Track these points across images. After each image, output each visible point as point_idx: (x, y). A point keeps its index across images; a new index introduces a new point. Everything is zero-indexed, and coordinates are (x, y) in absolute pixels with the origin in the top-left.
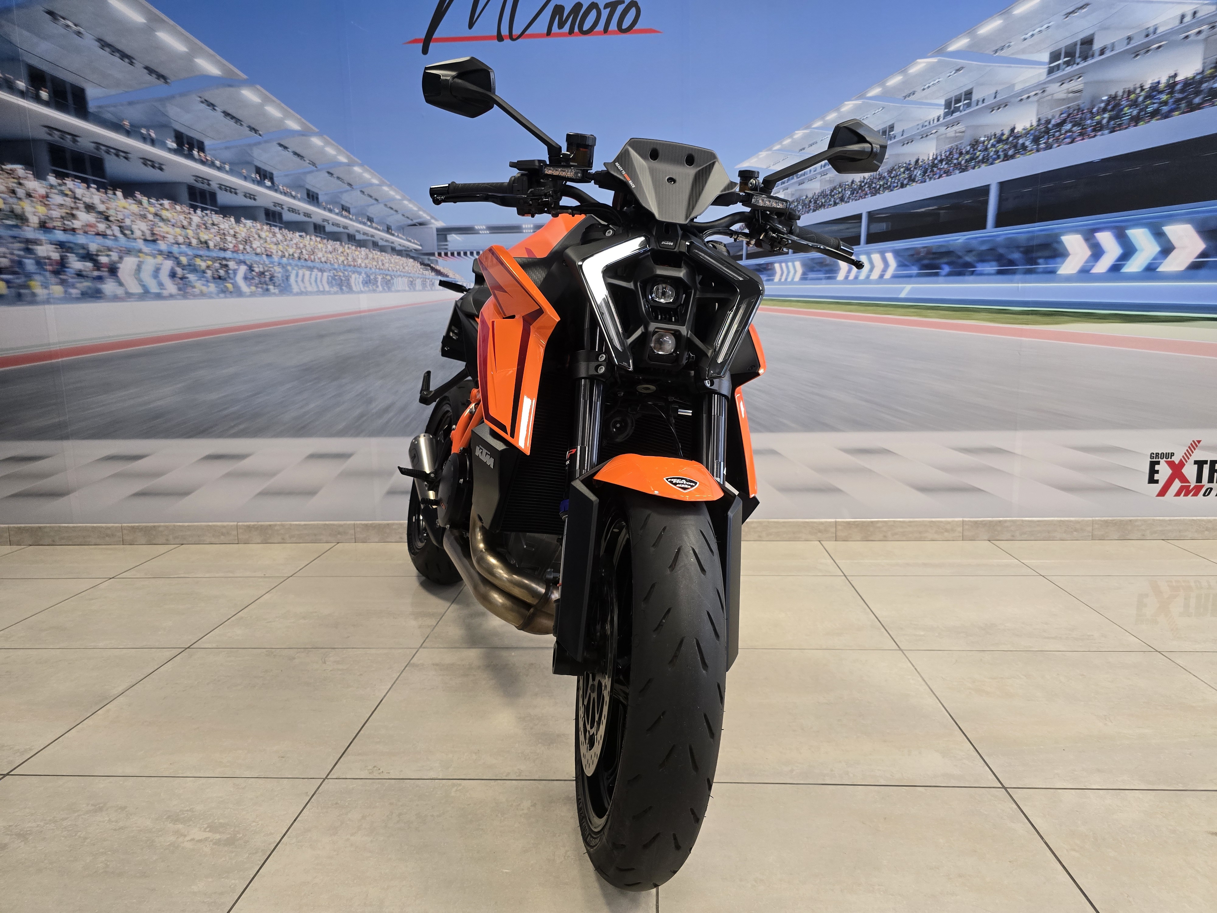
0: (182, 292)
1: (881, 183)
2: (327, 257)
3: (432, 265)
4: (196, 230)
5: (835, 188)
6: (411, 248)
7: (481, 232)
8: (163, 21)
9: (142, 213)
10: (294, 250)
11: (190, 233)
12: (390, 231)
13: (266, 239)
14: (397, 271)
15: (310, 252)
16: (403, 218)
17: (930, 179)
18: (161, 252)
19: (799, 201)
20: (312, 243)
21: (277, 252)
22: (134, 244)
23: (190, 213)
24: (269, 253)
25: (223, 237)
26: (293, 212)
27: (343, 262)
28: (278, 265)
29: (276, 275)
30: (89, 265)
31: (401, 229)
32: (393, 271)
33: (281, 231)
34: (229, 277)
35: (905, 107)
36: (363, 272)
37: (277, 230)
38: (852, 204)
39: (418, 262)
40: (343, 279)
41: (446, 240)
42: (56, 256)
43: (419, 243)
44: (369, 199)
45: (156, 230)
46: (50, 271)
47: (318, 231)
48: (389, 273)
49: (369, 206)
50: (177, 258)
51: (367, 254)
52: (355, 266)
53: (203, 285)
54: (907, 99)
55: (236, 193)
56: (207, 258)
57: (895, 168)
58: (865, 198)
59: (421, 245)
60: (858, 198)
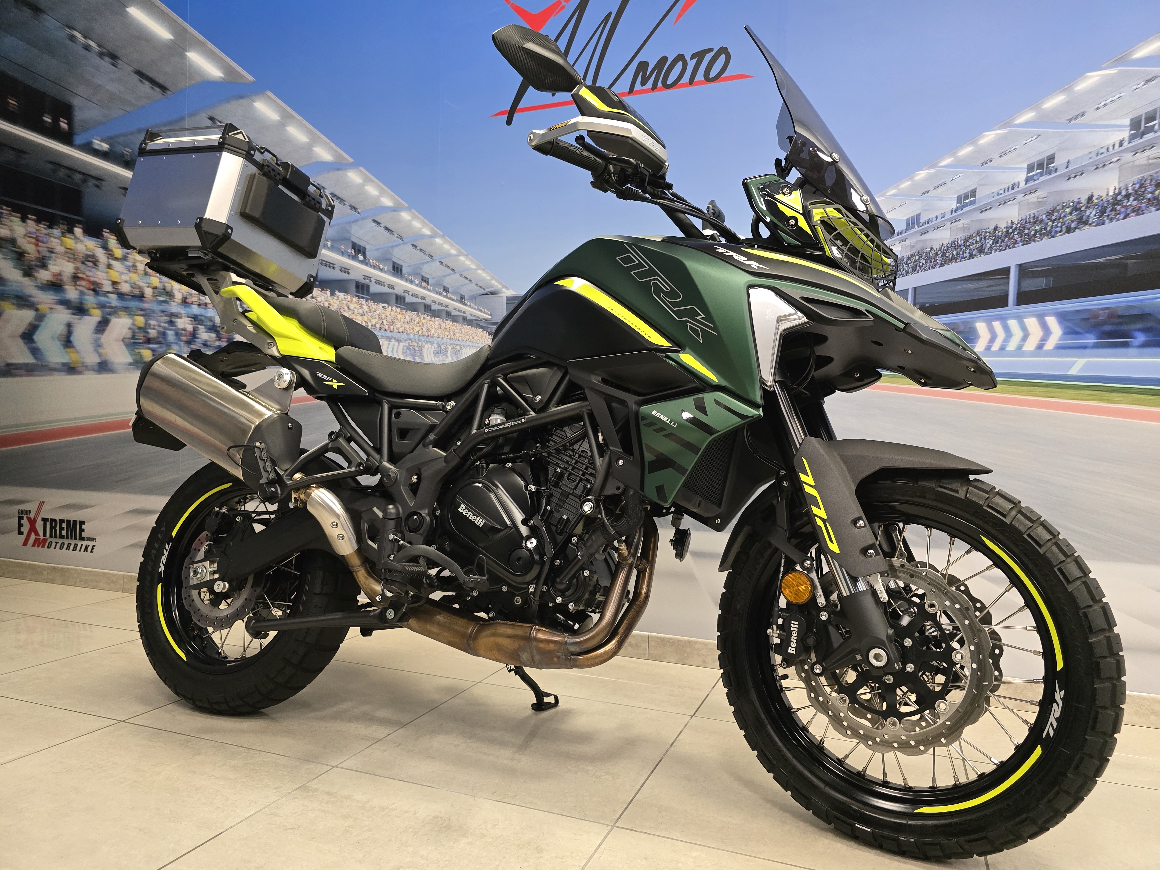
2: (405, 327)
5: (971, 237)
6: (481, 318)
8: (293, 117)
10: (377, 320)
12: (463, 300)
13: (354, 310)
14: (466, 341)
15: (390, 322)
16: (476, 287)
17: (1111, 220)
20: (392, 314)
26: (379, 284)
27: (418, 332)
30: (213, 335)
31: (473, 298)
32: (463, 341)
33: (367, 303)
35: (1070, 132)
36: (436, 342)
37: (363, 301)
38: (996, 255)
40: (417, 349)
42: (190, 328)
43: (489, 313)
44: (447, 269)
46: (184, 341)
47: (399, 302)
48: (459, 343)
49: (445, 276)
51: (440, 324)
52: (428, 336)
54: (1073, 122)
55: (334, 268)
57: (1058, 208)
58: (1013, 247)
59: (491, 315)
60: (1004, 248)
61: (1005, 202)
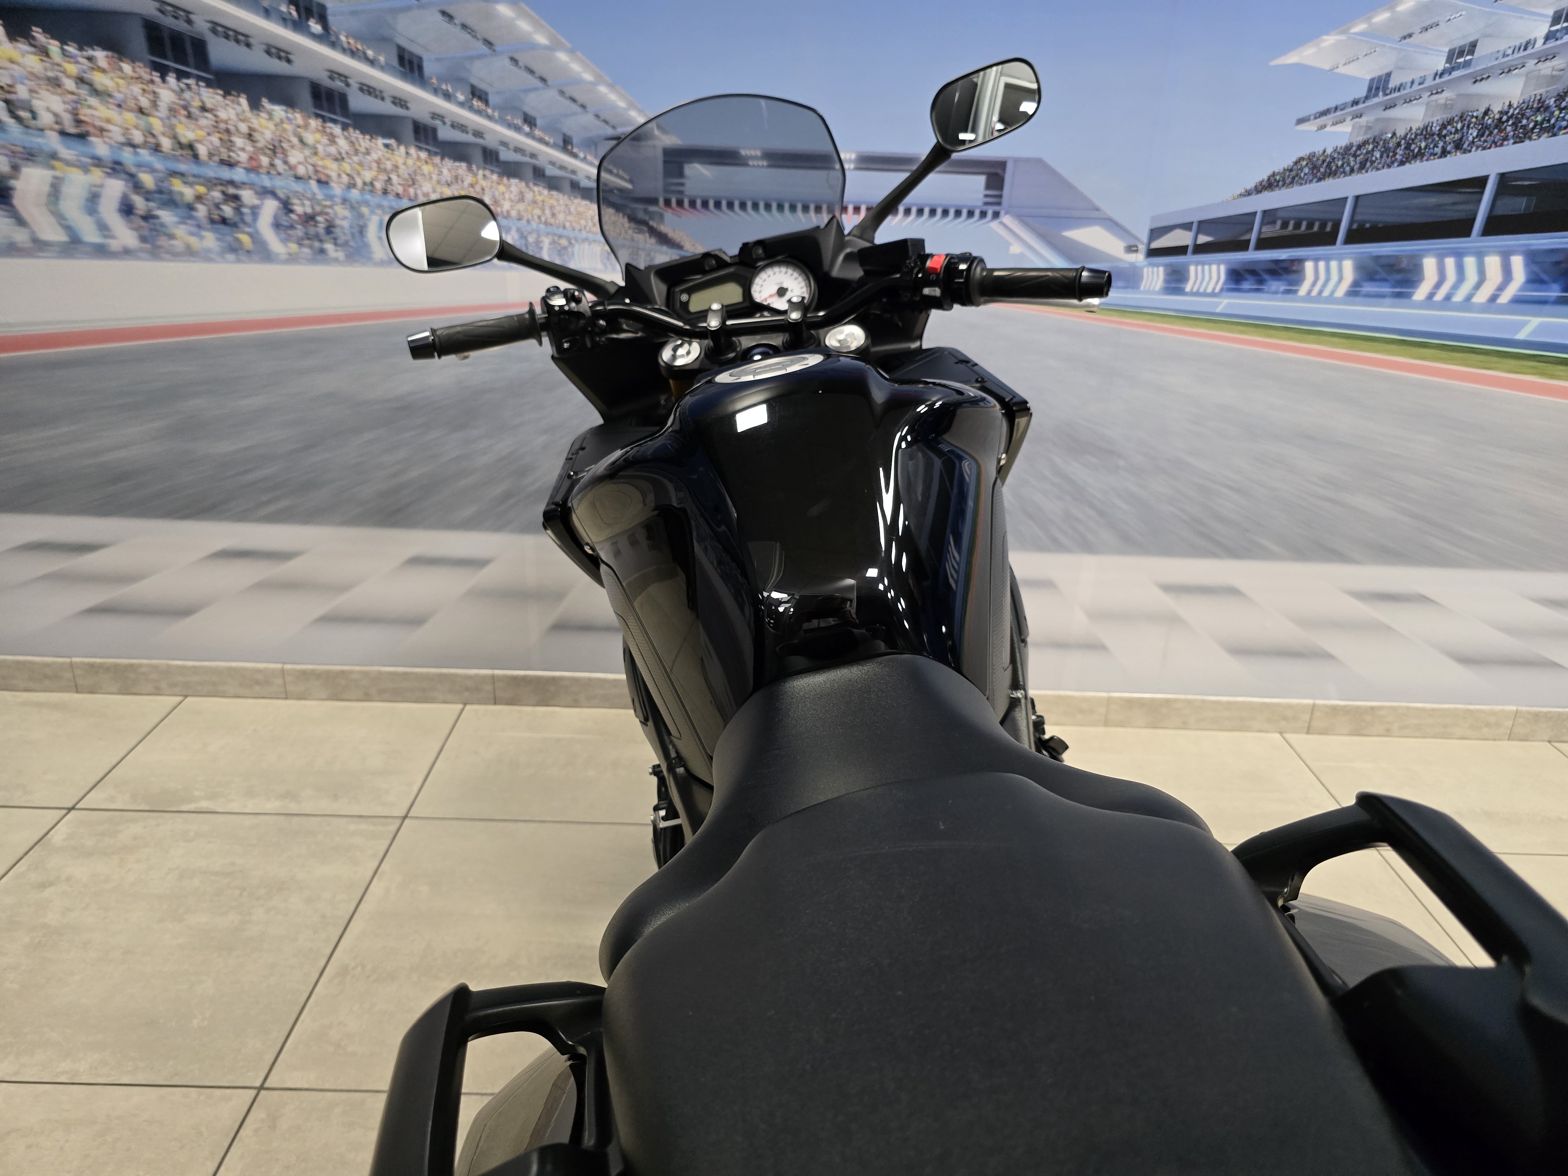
0: (148, 246)
1: (1539, 118)
3: (651, 223)
4: (169, 118)
5: (1450, 122)
7: (751, 163)
9: (50, 74)
10: (375, 173)
11: (157, 124)
12: (569, 147)
13: (316, 148)
14: (580, 230)
15: (406, 180)
16: (597, 123)
18: (98, 162)
19: (1378, 143)
20: (410, 162)
21: (339, 175)
22: (39, 140)
23: (152, 82)
24: (323, 178)
25: (225, 137)
26: (370, 93)
28: (343, 204)
29: (338, 222)
31: (591, 144)
32: (574, 229)
33: (345, 133)
34: (243, 221)
37: (337, 130)
38: (1476, 155)
39: (624, 215)
41: (681, 174)
43: (630, 178)
44: (530, 77)
45: (85, 114)
47: (422, 138)
48: (565, 233)
49: (527, 91)
50: (132, 176)
51: (521, 193)
53: (192, 234)
55: (248, 45)
56: (196, 180)
58: (1501, 145)
59: (631, 181)
60: (1489, 146)
61: (1510, 70)
